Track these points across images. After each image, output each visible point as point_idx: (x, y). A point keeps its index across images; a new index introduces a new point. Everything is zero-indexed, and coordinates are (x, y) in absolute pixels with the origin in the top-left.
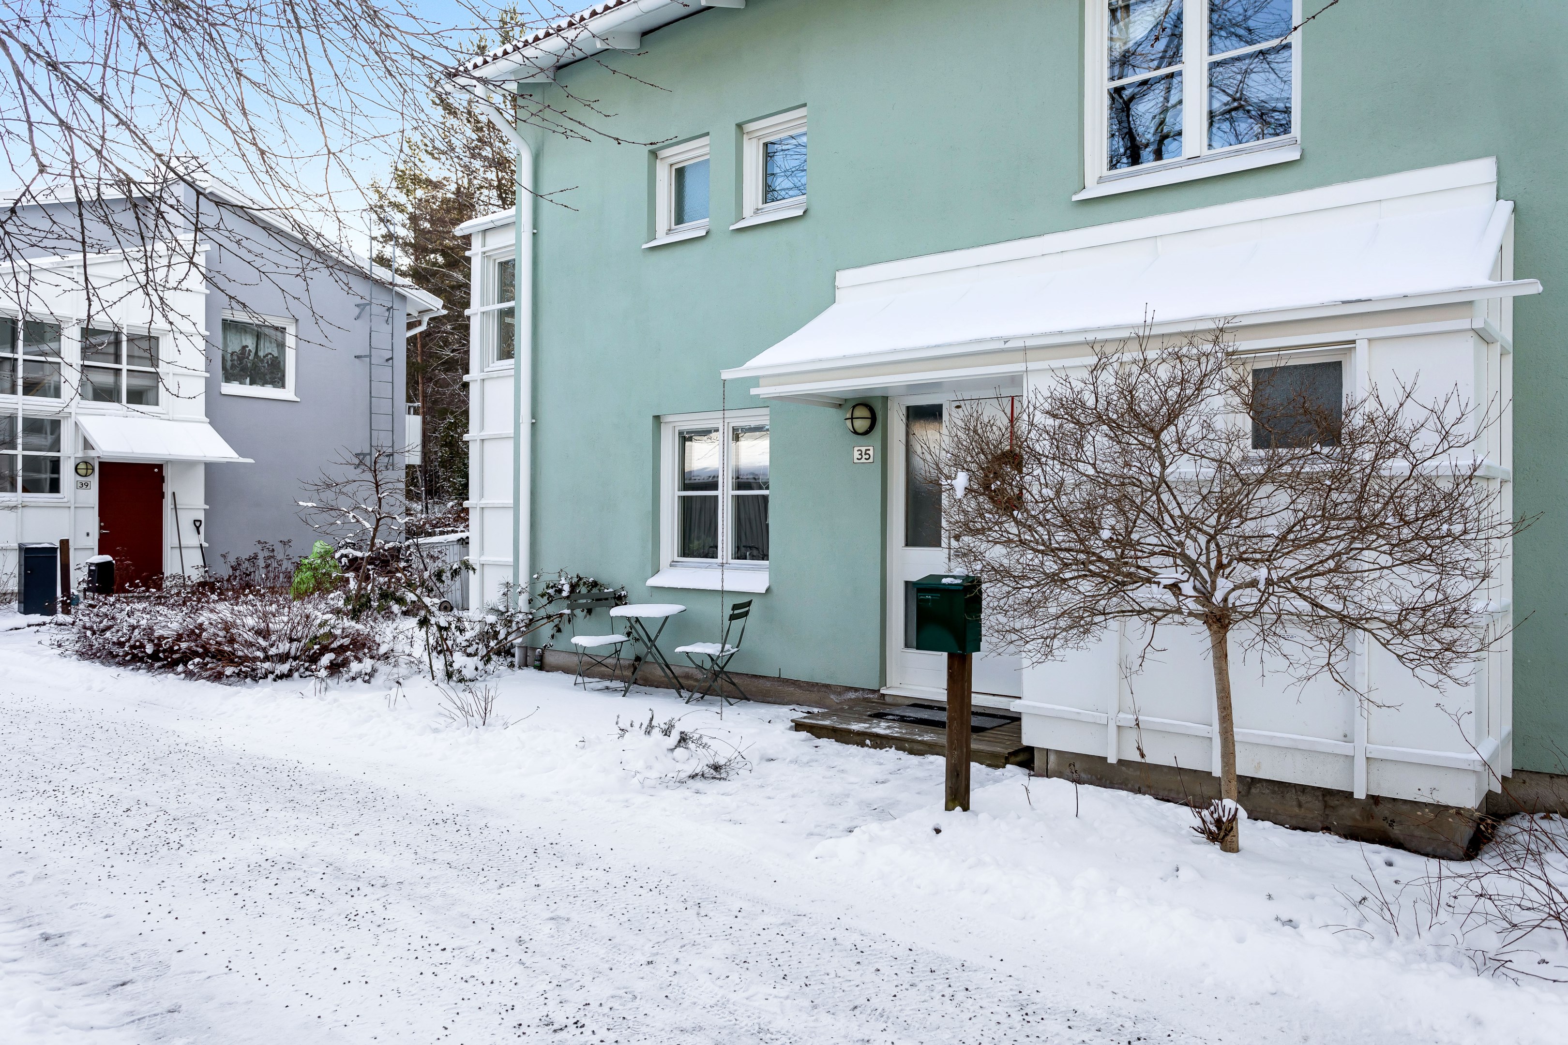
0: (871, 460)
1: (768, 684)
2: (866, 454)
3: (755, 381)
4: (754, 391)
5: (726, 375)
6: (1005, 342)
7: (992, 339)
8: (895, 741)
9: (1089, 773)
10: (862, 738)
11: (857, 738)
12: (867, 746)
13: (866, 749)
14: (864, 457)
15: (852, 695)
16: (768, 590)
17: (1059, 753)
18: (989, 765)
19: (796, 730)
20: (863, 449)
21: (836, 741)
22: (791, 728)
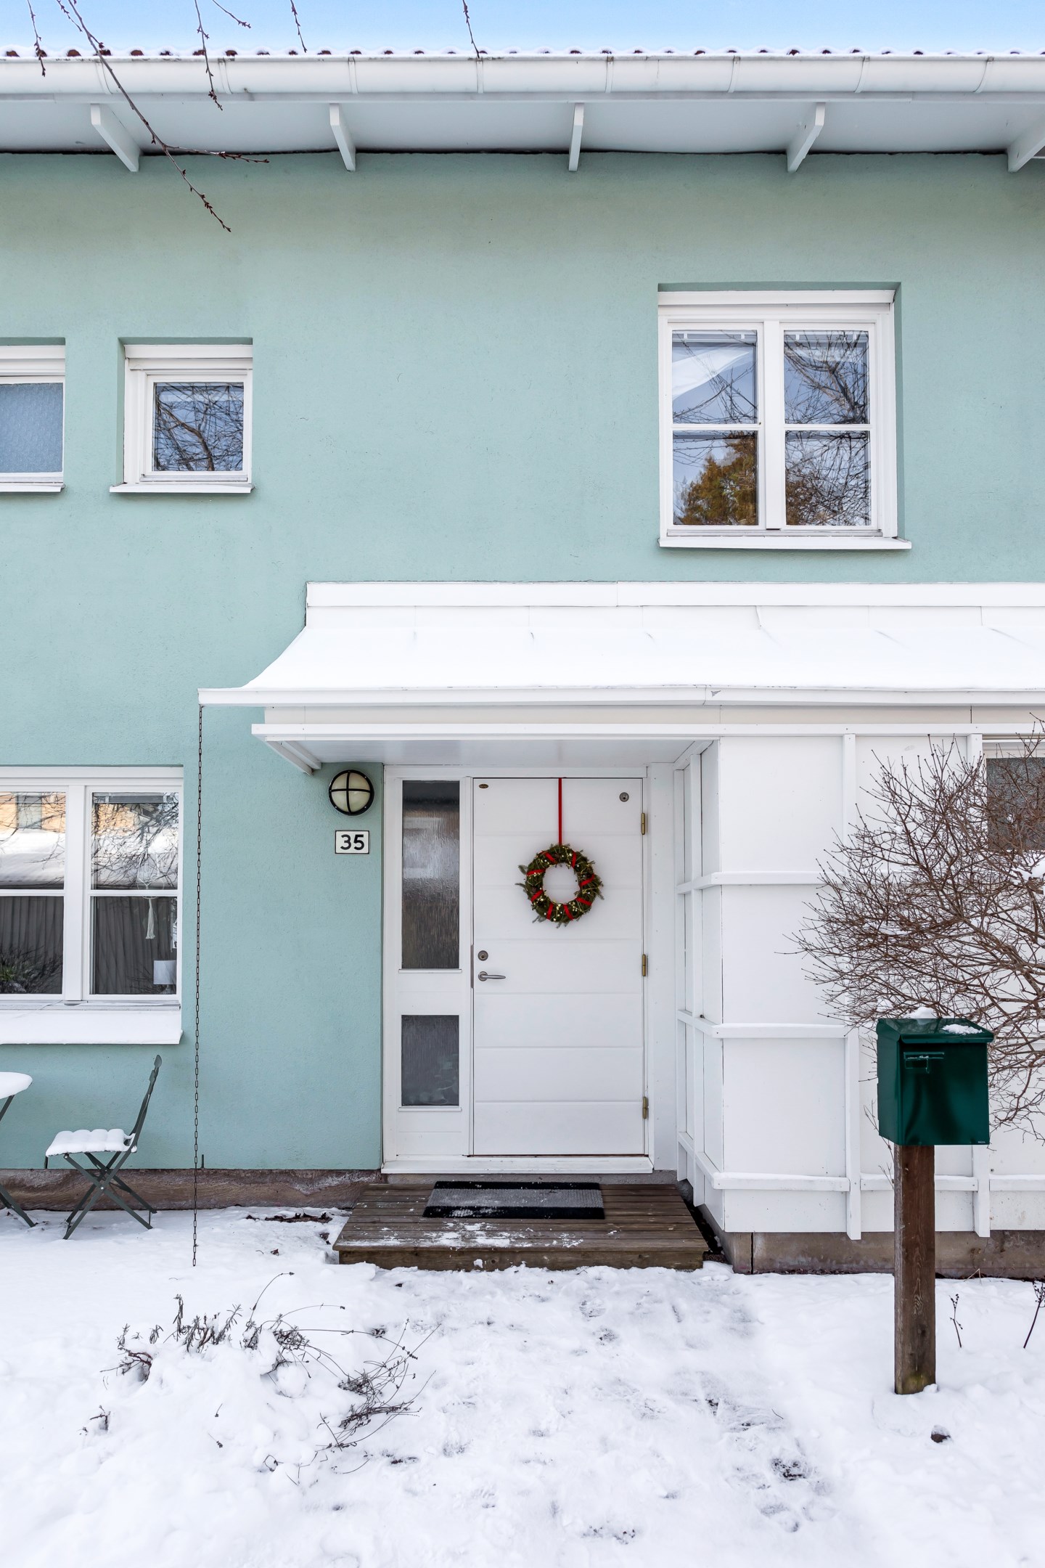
0: (365, 850)
1: (180, 1181)
2: (356, 841)
3: (258, 713)
4: (257, 729)
5: (209, 697)
6: (714, 693)
7: (696, 687)
8: (525, 1255)
9: (809, 1255)
10: (467, 1258)
11: (459, 1260)
12: (477, 1268)
13: (473, 1273)
14: (354, 845)
15: (333, 1181)
16: (183, 1038)
17: (768, 1236)
18: (678, 1268)
19: (342, 1262)
20: (352, 835)
21: (420, 1268)
22: (329, 1259)
